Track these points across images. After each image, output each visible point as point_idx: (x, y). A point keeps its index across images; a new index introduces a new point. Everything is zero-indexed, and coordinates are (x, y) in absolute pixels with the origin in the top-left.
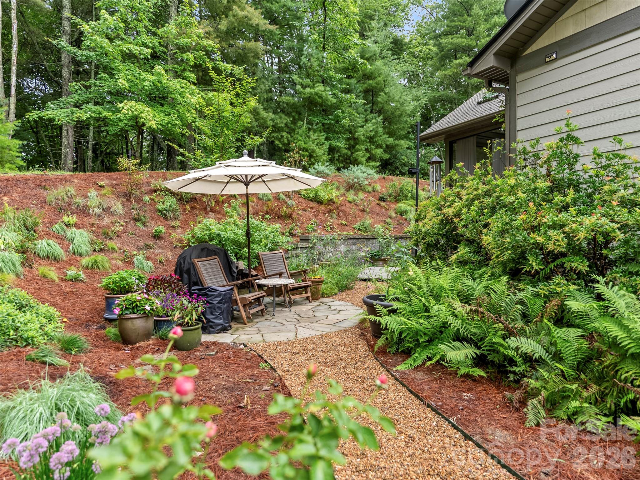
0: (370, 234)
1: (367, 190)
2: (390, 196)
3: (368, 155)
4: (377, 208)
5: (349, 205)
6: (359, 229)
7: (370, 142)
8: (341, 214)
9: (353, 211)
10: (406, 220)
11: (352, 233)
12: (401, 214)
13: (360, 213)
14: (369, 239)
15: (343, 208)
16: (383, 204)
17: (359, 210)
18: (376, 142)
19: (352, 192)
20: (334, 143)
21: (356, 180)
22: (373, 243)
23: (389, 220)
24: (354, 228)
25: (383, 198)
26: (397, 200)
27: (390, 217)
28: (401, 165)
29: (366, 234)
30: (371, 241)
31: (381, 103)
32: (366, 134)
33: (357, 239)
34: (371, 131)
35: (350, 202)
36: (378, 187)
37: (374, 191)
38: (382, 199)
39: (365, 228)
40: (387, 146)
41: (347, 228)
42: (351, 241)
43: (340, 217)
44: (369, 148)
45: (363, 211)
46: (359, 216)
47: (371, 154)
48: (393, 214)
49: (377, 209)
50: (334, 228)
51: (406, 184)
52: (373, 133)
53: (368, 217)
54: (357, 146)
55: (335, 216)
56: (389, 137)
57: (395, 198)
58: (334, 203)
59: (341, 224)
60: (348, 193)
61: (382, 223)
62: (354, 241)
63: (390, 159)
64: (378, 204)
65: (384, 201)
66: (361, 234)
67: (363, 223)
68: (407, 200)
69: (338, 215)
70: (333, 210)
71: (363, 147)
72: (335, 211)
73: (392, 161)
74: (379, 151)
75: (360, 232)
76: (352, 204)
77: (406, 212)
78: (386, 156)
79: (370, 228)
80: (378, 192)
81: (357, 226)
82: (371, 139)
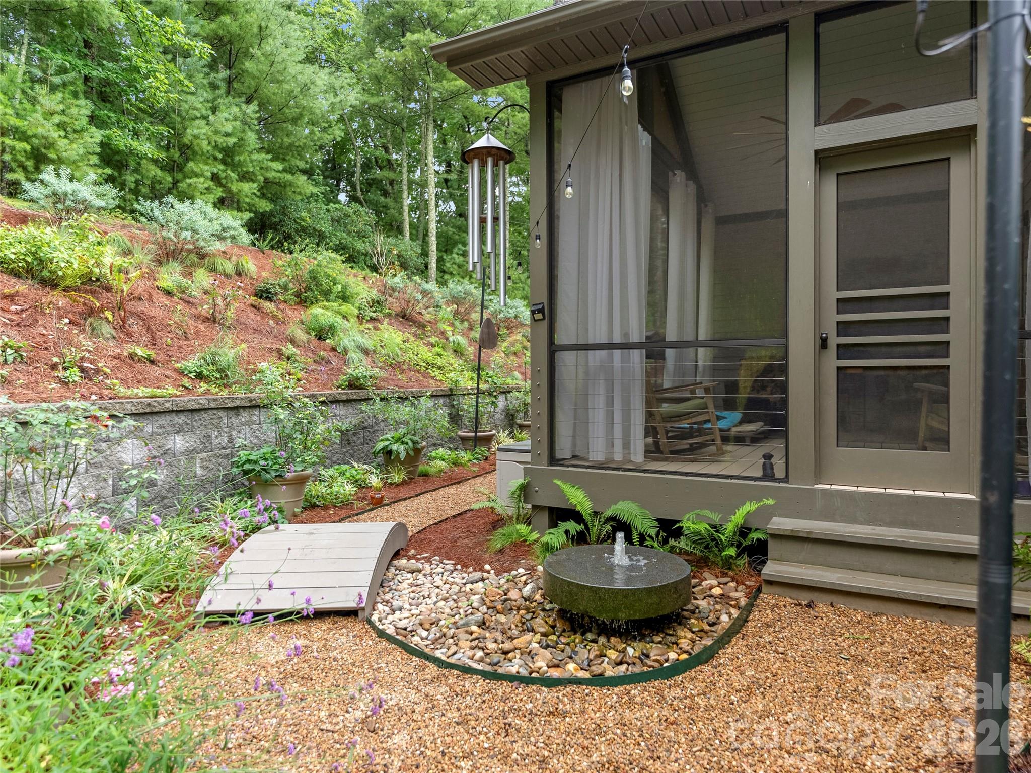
0: (240, 394)
1: (220, 268)
2: (285, 288)
3: (219, 192)
4: (252, 316)
5: (164, 300)
6: (200, 376)
7: (224, 162)
8: (135, 325)
9: (177, 317)
10: (334, 349)
11: (172, 390)
12: (320, 338)
13: (202, 327)
14: (236, 408)
15: (141, 307)
16: (268, 306)
17: (197, 317)
18: (240, 164)
19: (175, 267)
20: (122, 140)
21: (187, 234)
22: (250, 423)
23: (290, 349)
24: (181, 373)
25: (267, 291)
26: (302, 301)
27: (293, 342)
28: (297, 231)
29: (225, 393)
30: (244, 416)
31: (254, 77)
32: (215, 138)
33: (192, 411)
34: (227, 135)
35: (169, 293)
36: (250, 266)
37: (239, 274)
38: (264, 294)
39: (220, 371)
40: (266, 180)
41: (156, 371)
42: (164, 420)
43: (129, 335)
44: (223, 175)
45: (211, 320)
46: (197, 333)
47: (228, 190)
48: (300, 335)
49: (253, 318)
50: (98, 371)
51: (324, 263)
52: (232, 141)
53: (229, 339)
54: (191, 164)
55: (107, 330)
56: (272, 160)
57: (298, 295)
58: (108, 289)
59: (132, 356)
60: (162, 269)
61: (273, 358)
62: (181, 419)
63: (271, 214)
64: (253, 306)
65: (271, 300)
66: (207, 392)
67: (214, 355)
68: (328, 301)
69: (122, 327)
70: (101, 310)
71: (208, 169)
72: (108, 314)
73: (277, 220)
74: (248, 188)
75: (203, 386)
76: (175, 299)
77: (332, 329)
78: (265, 206)
79: (238, 374)
80: (251, 278)
81: (192, 364)
82: (228, 156)
